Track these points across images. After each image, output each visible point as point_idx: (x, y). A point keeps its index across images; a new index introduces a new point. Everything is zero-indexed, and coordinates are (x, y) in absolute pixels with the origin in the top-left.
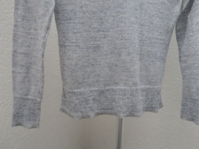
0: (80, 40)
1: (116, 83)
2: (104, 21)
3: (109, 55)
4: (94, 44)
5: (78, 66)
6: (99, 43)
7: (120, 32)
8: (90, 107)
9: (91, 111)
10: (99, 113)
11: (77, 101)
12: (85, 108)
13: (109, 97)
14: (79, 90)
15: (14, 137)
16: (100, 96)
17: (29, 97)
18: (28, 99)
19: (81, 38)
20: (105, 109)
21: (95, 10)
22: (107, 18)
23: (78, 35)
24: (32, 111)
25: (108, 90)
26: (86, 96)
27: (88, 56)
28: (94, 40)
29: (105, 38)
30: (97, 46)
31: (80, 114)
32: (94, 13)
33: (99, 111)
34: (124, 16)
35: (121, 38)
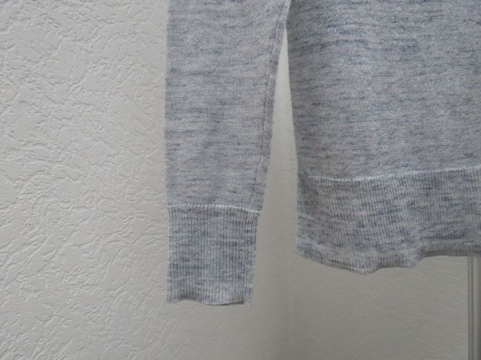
1: (471, 155)
3: (446, 70)
5: (366, 102)
8: (402, 231)
9: (404, 245)
10: (427, 249)
11: (364, 213)
12: (389, 234)
13: (455, 196)
14: (369, 178)
15: (132, 352)
16: (427, 195)
17: (221, 206)
18: (217, 214)
19: (369, 20)
20: (442, 238)
24: (228, 251)
25: (450, 176)
26: (390, 196)
27: (388, 74)
29: (430, 20)
31: (374, 253)
33: (426, 243)
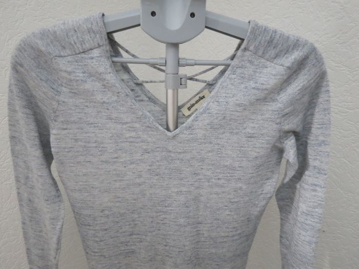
0: (104, 249)
2: (138, 222)
4: (126, 250)
6: (133, 248)
7: (163, 237)
21: (122, 211)
22: (141, 219)
23: (102, 243)
28: (127, 245)
30: (131, 251)
32: (122, 215)
34: (168, 216)
35: (165, 243)
